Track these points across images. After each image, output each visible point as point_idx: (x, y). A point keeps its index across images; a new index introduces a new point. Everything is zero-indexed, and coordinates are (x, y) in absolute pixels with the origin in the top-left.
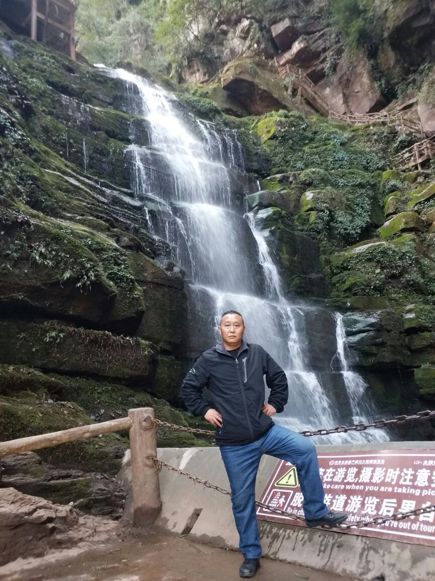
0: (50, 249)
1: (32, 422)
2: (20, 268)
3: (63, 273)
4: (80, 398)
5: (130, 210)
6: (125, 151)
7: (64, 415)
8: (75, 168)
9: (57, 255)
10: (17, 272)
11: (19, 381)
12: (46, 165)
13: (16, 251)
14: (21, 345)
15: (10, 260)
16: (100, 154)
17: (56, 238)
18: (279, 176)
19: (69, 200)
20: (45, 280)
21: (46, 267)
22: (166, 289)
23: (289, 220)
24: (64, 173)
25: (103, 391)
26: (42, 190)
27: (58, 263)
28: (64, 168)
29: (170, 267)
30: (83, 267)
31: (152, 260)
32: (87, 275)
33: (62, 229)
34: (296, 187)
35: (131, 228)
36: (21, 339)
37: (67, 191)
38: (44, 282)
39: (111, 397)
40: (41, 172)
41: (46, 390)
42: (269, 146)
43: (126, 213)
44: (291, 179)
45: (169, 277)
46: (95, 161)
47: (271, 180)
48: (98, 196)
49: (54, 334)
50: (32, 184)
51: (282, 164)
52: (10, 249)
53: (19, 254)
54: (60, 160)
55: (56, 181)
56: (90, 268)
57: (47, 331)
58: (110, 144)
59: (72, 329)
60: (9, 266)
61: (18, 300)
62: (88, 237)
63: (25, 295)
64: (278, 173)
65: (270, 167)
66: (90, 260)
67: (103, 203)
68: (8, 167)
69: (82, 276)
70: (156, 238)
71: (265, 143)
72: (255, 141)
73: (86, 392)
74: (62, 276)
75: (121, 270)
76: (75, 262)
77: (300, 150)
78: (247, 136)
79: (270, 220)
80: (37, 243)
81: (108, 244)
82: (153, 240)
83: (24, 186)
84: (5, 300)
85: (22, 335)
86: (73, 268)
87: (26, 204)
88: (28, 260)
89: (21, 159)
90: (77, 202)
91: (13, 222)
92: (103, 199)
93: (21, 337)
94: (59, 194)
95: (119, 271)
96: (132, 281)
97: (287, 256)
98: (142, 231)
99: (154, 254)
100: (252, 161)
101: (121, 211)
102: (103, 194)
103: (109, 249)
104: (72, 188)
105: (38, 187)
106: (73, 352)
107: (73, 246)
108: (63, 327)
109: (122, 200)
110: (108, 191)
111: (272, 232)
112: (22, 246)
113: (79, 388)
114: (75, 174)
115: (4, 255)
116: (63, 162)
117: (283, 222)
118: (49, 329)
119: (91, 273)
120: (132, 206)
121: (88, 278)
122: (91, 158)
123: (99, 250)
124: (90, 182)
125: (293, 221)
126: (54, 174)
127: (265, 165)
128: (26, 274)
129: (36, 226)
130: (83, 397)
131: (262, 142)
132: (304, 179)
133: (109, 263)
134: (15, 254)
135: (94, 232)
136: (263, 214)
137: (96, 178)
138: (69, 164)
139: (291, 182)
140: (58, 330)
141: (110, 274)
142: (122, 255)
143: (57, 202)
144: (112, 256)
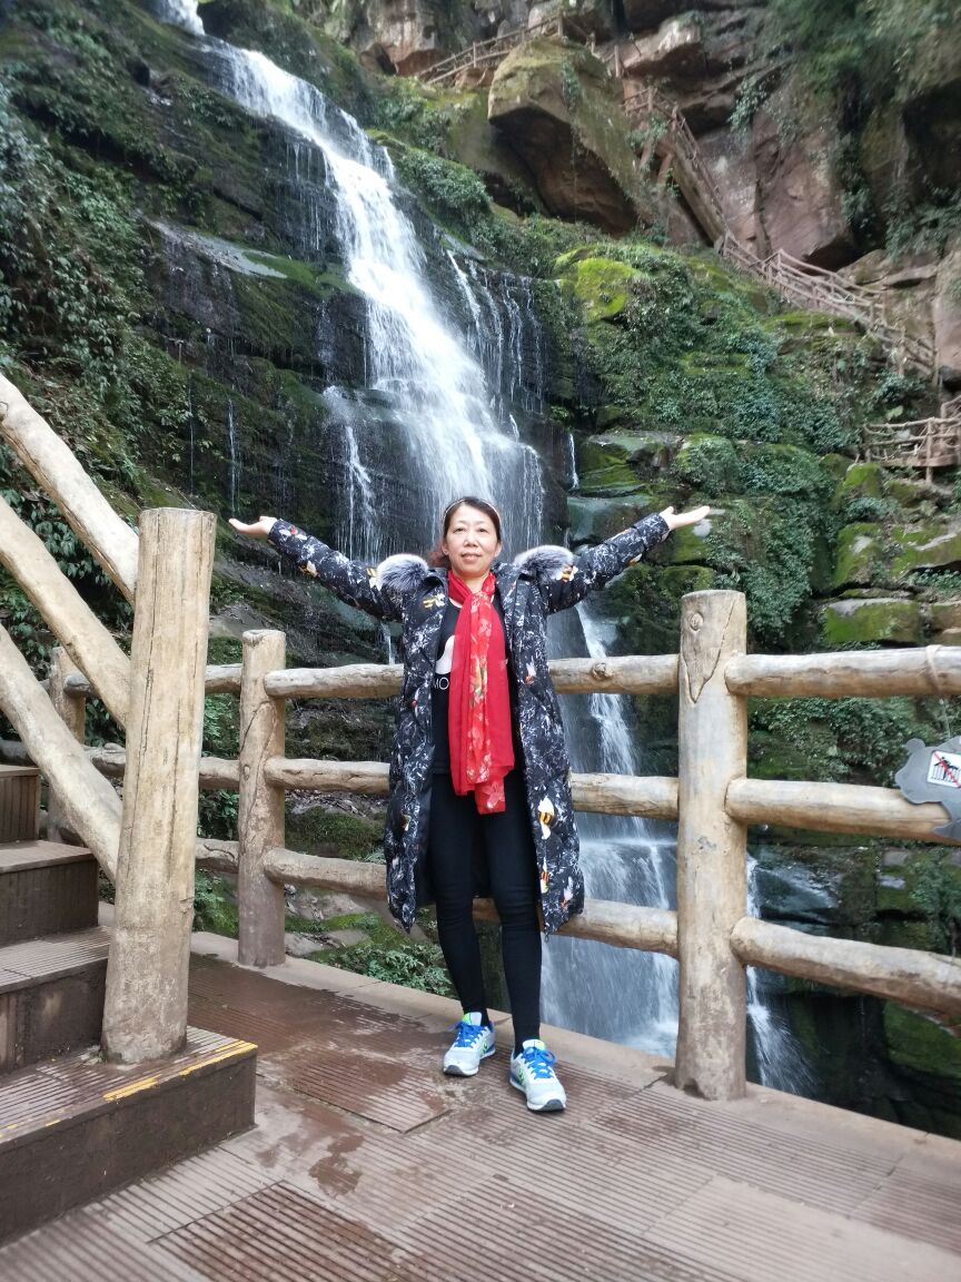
16: (268, 446)
42: (604, 340)
44: (656, 460)
46: (255, 471)
71: (592, 326)
77: (674, 367)
78: (551, 300)
100: (561, 376)
117: (642, 596)
122: (248, 462)
131: (586, 318)
132: (688, 470)
139: (656, 469)
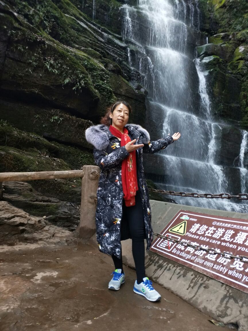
0: (57, 62)
1: (31, 166)
2: (37, 73)
3: (65, 79)
4: (69, 159)
5: (118, 49)
6: (120, 9)
7: (53, 165)
8: (86, 17)
9: (61, 66)
10: (35, 75)
11: (27, 141)
12: (66, 11)
13: (35, 61)
14: (36, 122)
15: (31, 66)
16: (104, 10)
17: (62, 56)
18: (222, 34)
19: (79, 36)
20: (53, 83)
21: (54, 74)
22: (133, 102)
23: (224, 66)
24: (78, 18)
25: (85, 156)
26: (61, 27)
27: (62, 72)
28: (78, 15)
29: (139, 88)
30: (78, 77)
31: (126, 82)
32: (79, 82)
33: (69, 52)
34: (233, 43)
35: (116, 60)
36: (37, 118)
37: (78, 30)
38: (52, 84)
39: (89, 161)
40: (61, 15)
41: (47, 150)
42: (219, 13)
43: (116, 50)
44: (231, 37)
45: (136, 93)
46: (100, 14)
47: (216, 37)
48: (99, 37)
49: (56, 118)
50: (54, 21)
51: (226, 26)
52: (32, 60)
53: (37, 63)
54: (76, 10)
55: (71, 22)
56: (82, 78)
57: (53, 116)
58: (111, 3)
59: (68, 116)
60: (30, 70)
61: (35, 93)
62: (85, 60)
63: (40, 90)
64: (222, 32)
65: (218, 28)
66: (82, 73)
67: (101, 42)
68: (39, 8)
69: (77, 83)
70: (132, 68)
71: (217, 10)
72: (210, 9)
73: (74, 156)
74: (63, 81)
75: (104, 84)
76: (73, 73)
77: (241, 17)
78: (205, 5)
79: (211, 64)
80: (49, 58)
81: (98, 66)
82: (130, 69)
83: (49, 22)
84: (27, 92)
85: (37, 116)
86: (71, 76)
87: (49, 34)
88: (43, 68)
89: (48, 4)
90: (84, 38)
91: (34, 41)
92: (101, 39)
93: (37, 117)
94: (72, 32)
95: (103, 84)
96: (110, 92)
97: (218, 90)
98: (124, 63)
99: (130, 78)
100: (205, 23)
101: (112, 49)
102: (102, 36)
103: (98, 69)
104: (82, 29)
105: (58, 24)
106: (67, 130)
107: (73, 62)
108: (63, 114)
109: (114, 42)
110: (105, 35)
111: (210, 73)
112: (39, 58)
113: (69, 152)
114: (85, 21)
115: (28, 63)
116: (78, 12)
117: (219, 67)
118: (54, 115)
119: (82, 82)
120: (119, 46)
121: (80, 84)
122: (97, 12)
123: (92, 69)
124: (95, 27)
125: (226, 67)
126: (71, 18)
127: (214, 26)
128: (41, 77)
129: (48, 45)
130: (71, 158)
131: (215, 9)
132: (240, 37)
133: (97, 78)
134: (34, 63)
135: (90, 57)
136: (206, 60)
137: (100, 25)
138: (82, 13)
139: (230, 39)
140: (59, 116)
141: (97, 85)
142: (106, 74)
143: (70, 37)
144: (99, 74)
